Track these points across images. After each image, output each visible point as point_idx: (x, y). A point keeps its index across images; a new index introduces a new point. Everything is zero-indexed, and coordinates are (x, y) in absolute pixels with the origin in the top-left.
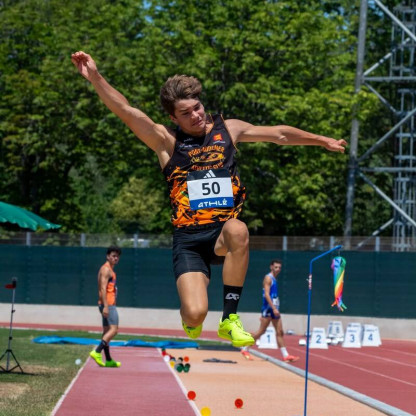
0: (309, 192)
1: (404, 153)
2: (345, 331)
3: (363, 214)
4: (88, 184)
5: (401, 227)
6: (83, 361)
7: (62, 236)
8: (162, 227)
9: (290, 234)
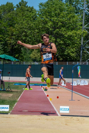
0: (72, 52)
2: (80, 82)
3: (84, 57)
4: (25, 51)
7: (20, 62)
9: (68, 61)
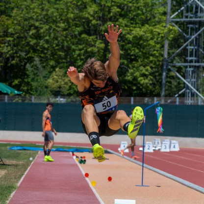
0: (144, 75)
1: (190, 56)
2: (162, 143)
3: (171, 87)
4: (35, 72)
5: (189, 93)
6: (34, 158)
7: (22, 97)
8: (72, 93)
9: (135, 96)
